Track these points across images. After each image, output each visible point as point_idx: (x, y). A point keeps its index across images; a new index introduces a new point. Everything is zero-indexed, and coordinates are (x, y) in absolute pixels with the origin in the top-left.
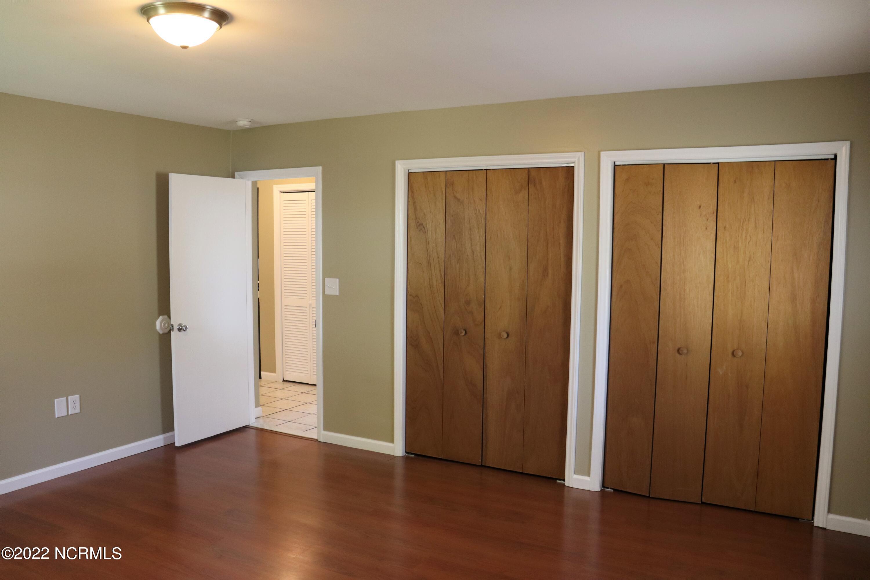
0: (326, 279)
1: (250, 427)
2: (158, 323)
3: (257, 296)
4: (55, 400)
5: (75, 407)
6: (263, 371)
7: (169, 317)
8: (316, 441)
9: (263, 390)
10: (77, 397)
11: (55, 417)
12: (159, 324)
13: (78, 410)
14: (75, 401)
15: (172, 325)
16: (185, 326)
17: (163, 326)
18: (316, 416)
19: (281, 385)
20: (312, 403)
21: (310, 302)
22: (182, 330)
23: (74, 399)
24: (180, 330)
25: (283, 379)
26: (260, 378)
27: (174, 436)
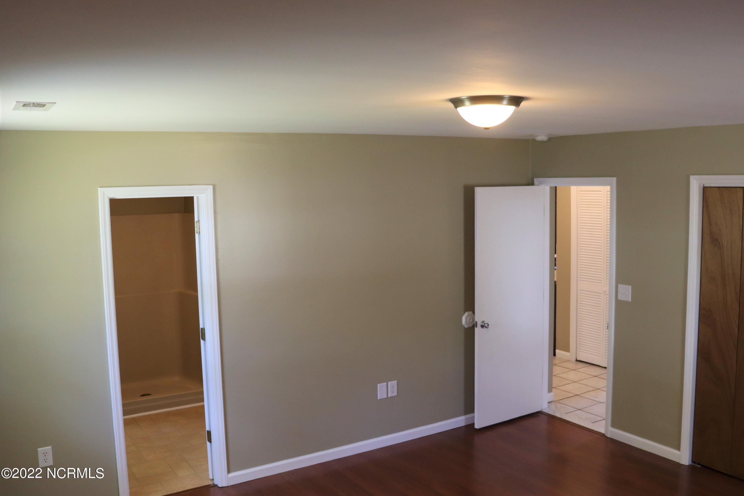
0: (620, 285)
1: (542, 413)
2: (464, 318)
3: (554, 278)
4: (378, 385)
5: (393, 391)
6: (558, 349)
7: (474, 313)
8: (603, 436)
9: (557, 370)
10: (395, 382)
11: (377, 398)
12: (465, 320)
13: (395, 394)
14: (393, 386)
15: (476, 322)
16: (487, 324)
17: (468, 321)
18: (605, 405)
19: (572, 365)
20: (602, 389)
21: (604, 289)
22: (484, 327)
23: (393, 384)
24: (482, 326)
25: (576, 359)
26: (555, 355)
27: (474, 417)
